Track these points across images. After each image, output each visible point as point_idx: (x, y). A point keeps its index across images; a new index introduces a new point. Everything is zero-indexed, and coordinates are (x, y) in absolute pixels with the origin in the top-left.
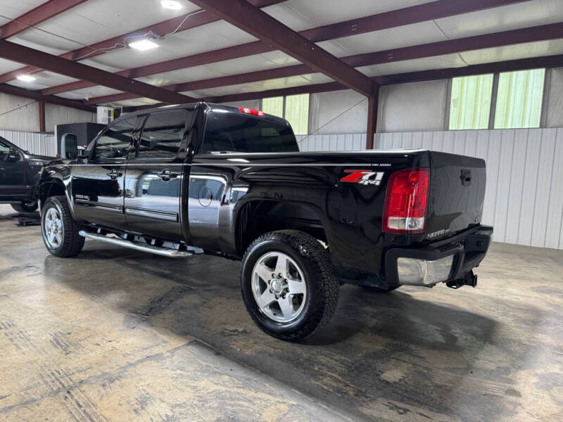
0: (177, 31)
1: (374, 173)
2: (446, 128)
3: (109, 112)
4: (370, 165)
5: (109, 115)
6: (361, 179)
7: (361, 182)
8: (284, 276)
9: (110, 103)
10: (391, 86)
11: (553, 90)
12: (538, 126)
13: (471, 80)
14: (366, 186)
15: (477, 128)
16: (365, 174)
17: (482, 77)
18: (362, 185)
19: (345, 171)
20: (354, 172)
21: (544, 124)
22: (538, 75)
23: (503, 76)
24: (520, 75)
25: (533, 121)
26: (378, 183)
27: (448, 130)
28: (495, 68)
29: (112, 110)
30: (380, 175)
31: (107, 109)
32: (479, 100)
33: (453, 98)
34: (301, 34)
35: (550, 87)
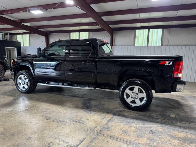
0: (54, 9)
1: (169, 62)
2: (134, 45)
3: (3, 35)
4: (168, 60)
5: (3, 36)
6: (165, 63)
7: (166, 64)
8: (137, 92)
9: (3, 32)
10: (117, 31)
11: (164, 35)
12: (160, 45)
13: (142, 31)
14: (167, 65)
15: (143, 45)
16: (166, 62)
17: (145, 30)
18: (166, 65)
19: (160, 61)
20: (163, 61)
21: (162, 45)
22: (160, 30)
23: (151, 30)
24: (155, 30)
25: (159, 44)
26: (171, 65)
27: (135, 46)
28: (149, 28)
29: (4, 34)
30: (171, 63)
31: (2, 34)
32: (144, 37)
33: (136, 36)
34: (98, 13)
35: (163, 34)
